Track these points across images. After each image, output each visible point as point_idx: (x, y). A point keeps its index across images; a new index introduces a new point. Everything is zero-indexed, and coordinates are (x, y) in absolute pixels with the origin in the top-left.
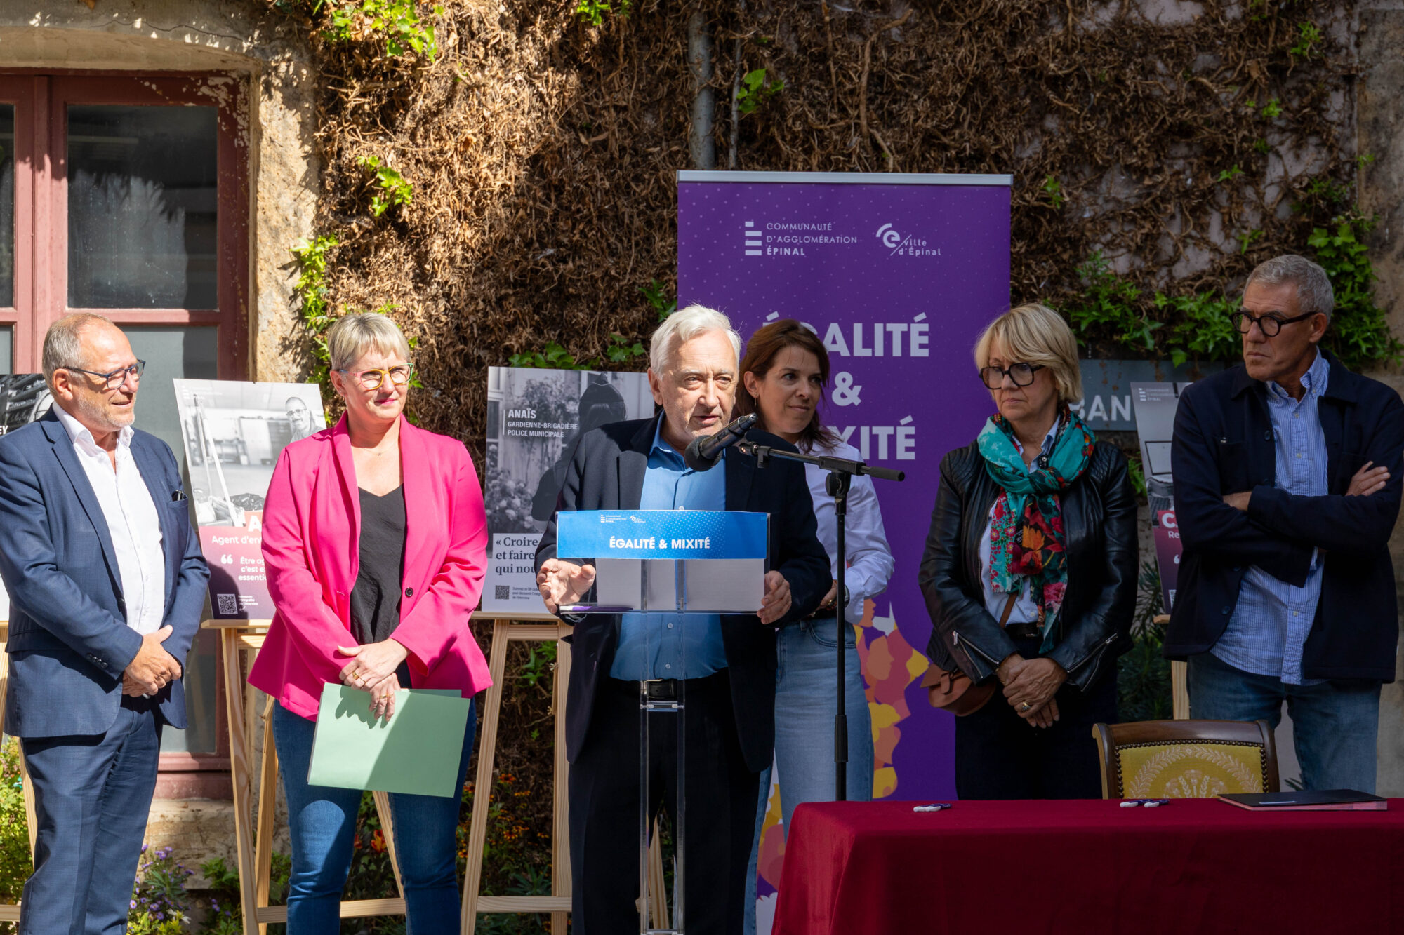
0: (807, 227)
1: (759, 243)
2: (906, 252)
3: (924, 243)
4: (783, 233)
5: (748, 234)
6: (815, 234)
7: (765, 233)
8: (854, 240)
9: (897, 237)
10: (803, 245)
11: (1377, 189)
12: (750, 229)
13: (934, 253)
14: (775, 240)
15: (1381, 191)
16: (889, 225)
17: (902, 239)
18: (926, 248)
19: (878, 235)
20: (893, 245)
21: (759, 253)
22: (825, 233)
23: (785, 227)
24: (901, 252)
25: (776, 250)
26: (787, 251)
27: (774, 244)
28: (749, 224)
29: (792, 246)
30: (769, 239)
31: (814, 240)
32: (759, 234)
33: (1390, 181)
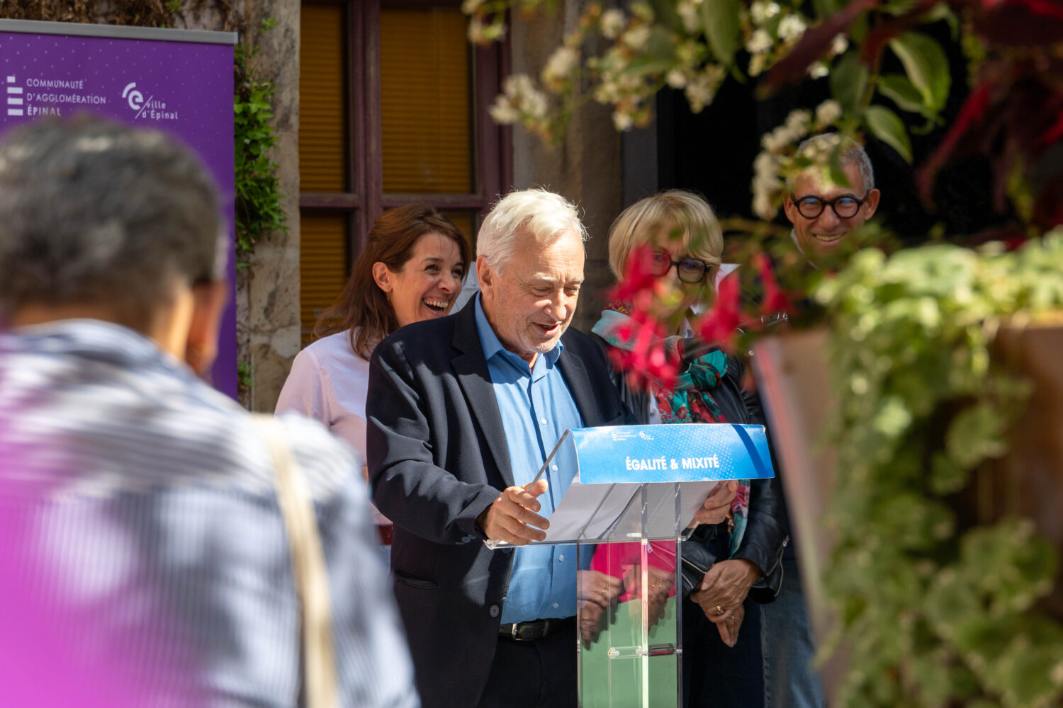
0: (61, 84)
1: (19, 101)
2: (148, 115)
3: (164, 106)
4: (41, 90)
5: (11, 90)
6: (69, 92)
7: (26, 90)
8: (103, 100)
9: (140, 99)
10: (58, 105)
11: (261, 55)
12: (12, 85)
13: (172, 117)
14: (35, 98)
15: (265, 57)
16: (133, 85)
17: (145, 99)
18: (165, 111)
19: (124, 95)
20: (136, 107)
21: (19, 112)
22: (78, 92)
23: (43, 84)
24: (144, 115)
25: (35, 109)
26: (45, 110)
27: (35, 103)
28: (11, 79)
29: (48, 105)
30: (30, 96)
31: (68, 99)
32: (19, 90)
33: (272, 47)
